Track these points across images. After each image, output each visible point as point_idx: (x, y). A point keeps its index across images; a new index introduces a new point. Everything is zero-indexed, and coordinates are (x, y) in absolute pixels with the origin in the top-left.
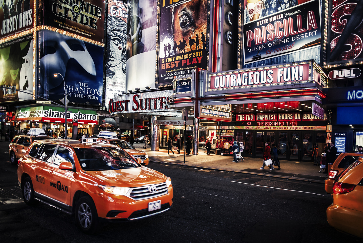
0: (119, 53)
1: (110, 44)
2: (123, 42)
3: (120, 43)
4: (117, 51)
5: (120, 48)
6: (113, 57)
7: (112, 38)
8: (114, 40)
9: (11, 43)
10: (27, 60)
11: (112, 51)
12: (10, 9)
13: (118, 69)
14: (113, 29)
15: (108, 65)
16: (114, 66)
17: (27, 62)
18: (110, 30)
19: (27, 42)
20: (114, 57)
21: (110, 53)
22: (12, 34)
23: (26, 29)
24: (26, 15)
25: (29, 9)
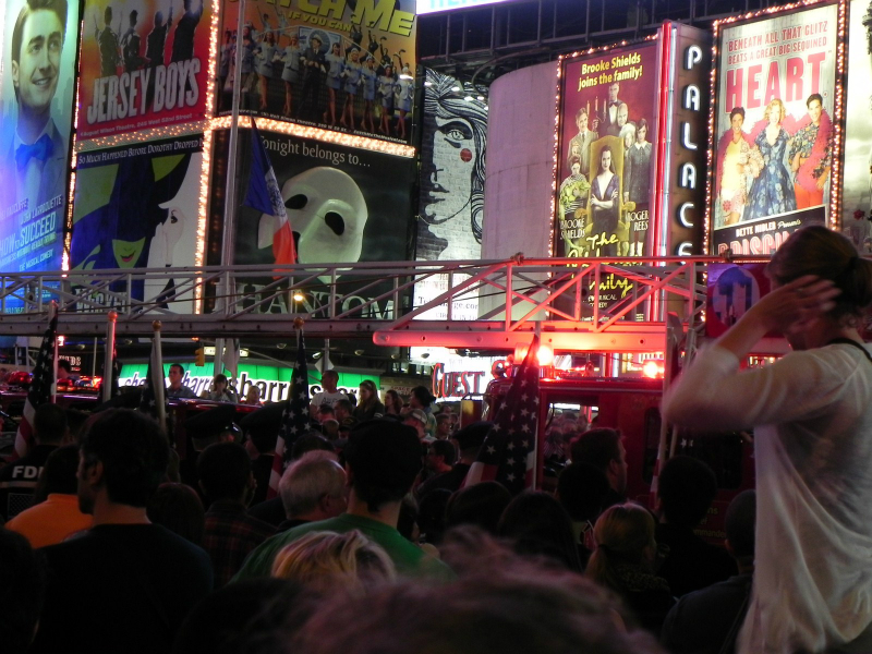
0: (463, 172)
1: (432, 143)
2: (476, 132)
3: (466, 138)
4: (456, 166)
5: (466, 156)
6: (441, 189)
7: (441, 122)
8: (446, 129)
9: (121, 155)
10: (176, 215)
11: (437, 168)
12: (122, 47)
13: (457, 226)
14: (444, 92)
15: (425, 216)
16: (445, 220)
17: (174, 220)
18: (434, 96)
19: (179, 158)
20: (446, 188)
21: (433, 176)
22: (128, 127)
23: (178, 117)
24: (179, 74)
25: (190, 58)
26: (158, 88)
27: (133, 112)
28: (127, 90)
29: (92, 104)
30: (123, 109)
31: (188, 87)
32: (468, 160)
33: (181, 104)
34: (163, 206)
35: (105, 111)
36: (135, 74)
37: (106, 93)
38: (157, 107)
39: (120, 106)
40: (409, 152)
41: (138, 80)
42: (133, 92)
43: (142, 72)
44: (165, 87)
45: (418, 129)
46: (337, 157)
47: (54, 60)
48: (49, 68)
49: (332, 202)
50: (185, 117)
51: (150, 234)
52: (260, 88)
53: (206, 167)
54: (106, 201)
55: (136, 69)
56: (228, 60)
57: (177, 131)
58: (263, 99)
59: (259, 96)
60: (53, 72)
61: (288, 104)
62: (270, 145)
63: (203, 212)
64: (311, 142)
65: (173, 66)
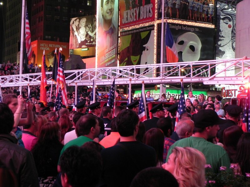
0: (229, 31)
1: (219, 23)
2: (232, 19)
3: (230, 21)
4: (227, 30)
5: (230, 26)
6: (222, 37)
7: (222, 17)
8: (223, 19)
9: (132, 32)
10: (148, 48)
11: (221, 31)
12: (131, 2)
13: (228, 47)
14: (223, 8)
15: (218, 45)
16: (224, 46)
17: (147, 50)
18: (220, 10)
19: (148, 32)
20: (224, 36)
21: (220, 33)
22: (134, 24)
23: (147, 21)
24: (147, 8)
25: (150, 3)
26: (141, 13)
27: (135, 20)
28: (133, 14)
29: (123, 18)
30: (132, 19)
31: (150, 12)
32: (230, 28)
33: (148, 17)
34: (144, 46)
35: (127, 20)
36: (135, 9)
37: (127, 15)
38: (141, 18)
39: (131, 18)
40: (213, 26)
41: (136, 11)
42: (135, 14)
43: (137, 8)
44: (143, 12)
45: (215, 20)
46: (192, 29)
47: (113, 6)
48: (111, 9)
49: (191, 42)
50: (149, 20)
51: (141, 54)
52: (170, 11)
53: (155, 34)
54: (129, 45)
55: (135, 8)
56: (160, 4)
57: (147, 24)
58: (171, 14)
59: (169, 13)
60: (112, 10)
61: (178, 15)
62: (173, 27)
63: (155, 47)
64: (185, 26)
65: (145, 6)
